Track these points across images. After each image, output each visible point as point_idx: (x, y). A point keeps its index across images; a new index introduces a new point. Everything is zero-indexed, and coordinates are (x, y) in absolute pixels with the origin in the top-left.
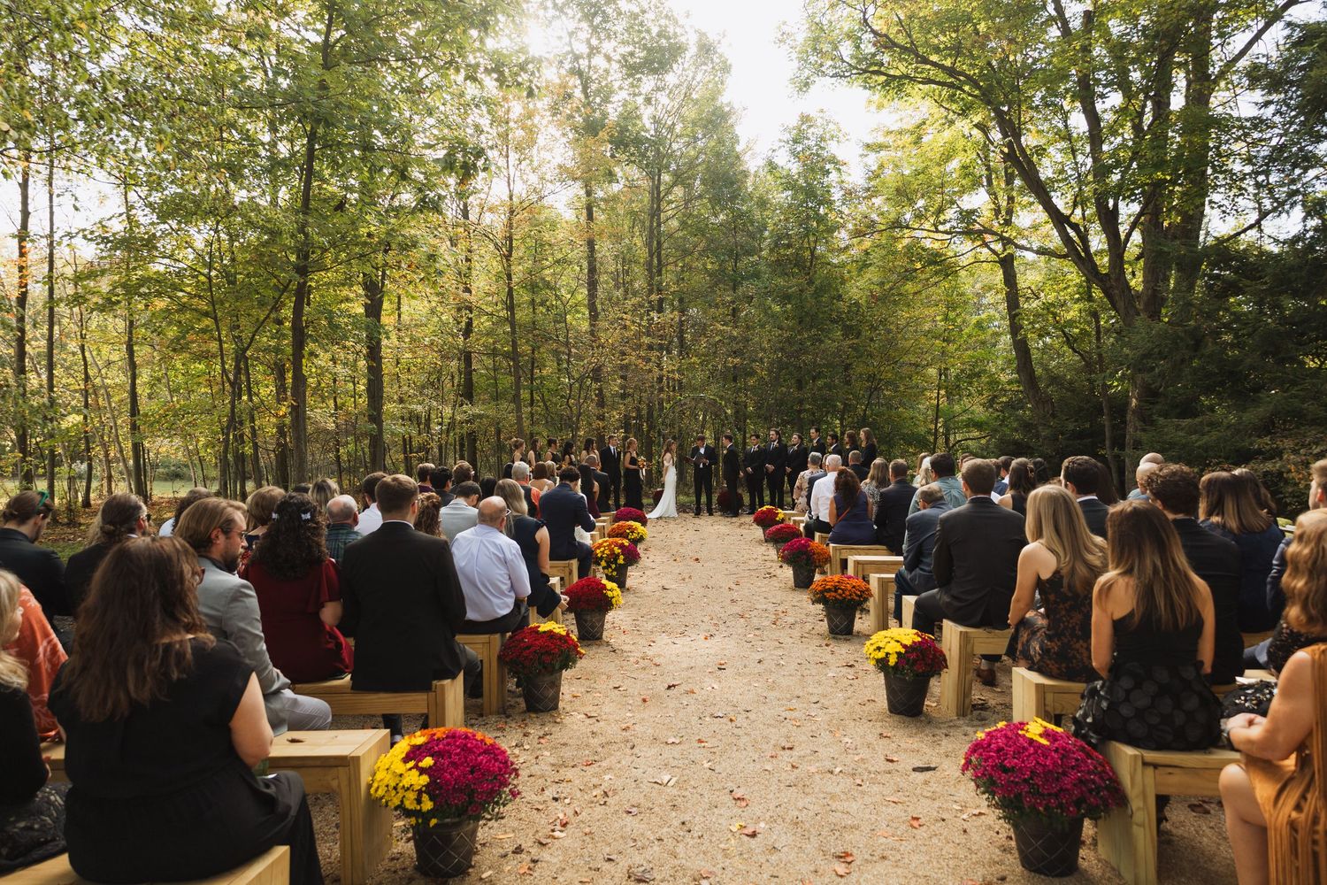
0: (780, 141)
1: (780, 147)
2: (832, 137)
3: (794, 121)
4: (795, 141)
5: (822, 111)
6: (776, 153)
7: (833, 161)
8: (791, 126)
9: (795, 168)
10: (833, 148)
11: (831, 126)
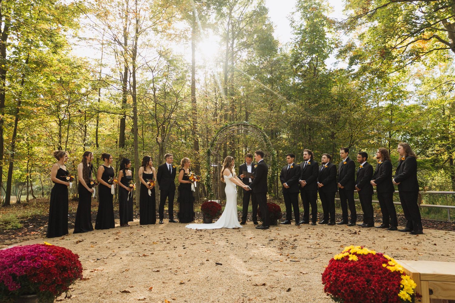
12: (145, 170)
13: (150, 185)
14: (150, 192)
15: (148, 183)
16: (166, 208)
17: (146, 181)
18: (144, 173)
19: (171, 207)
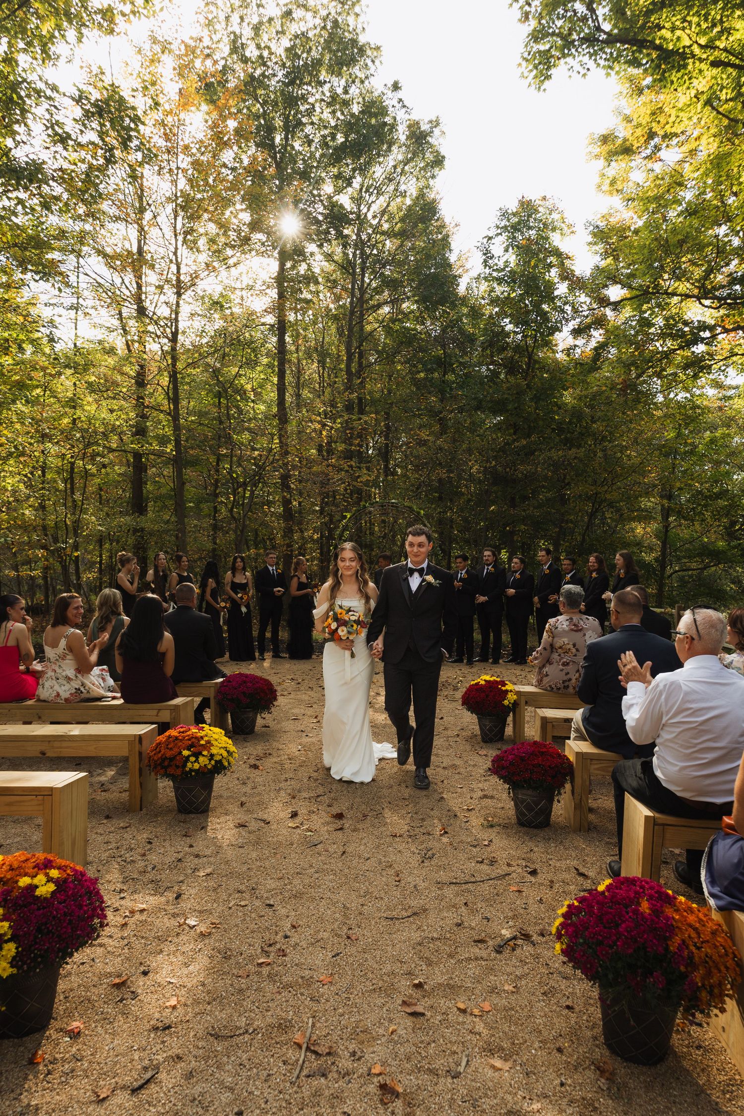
0: (498, 227)
1: (497, 235)
2: (554, 229)
3: (513, 206)
4: (515, 228)
5: (544, 198)
6: (493, 241)
7: (558, 253)
8: (510, 211)
9: (512, 258)
10: (556, 239)
11: (555, 216)
12: (234, 576)
13: (242, 598)
14: (244, 609)
15: (240, 595)
16: (268, 635)
17: (237, 593)
18: (233, 582)
19: (275, 633)
